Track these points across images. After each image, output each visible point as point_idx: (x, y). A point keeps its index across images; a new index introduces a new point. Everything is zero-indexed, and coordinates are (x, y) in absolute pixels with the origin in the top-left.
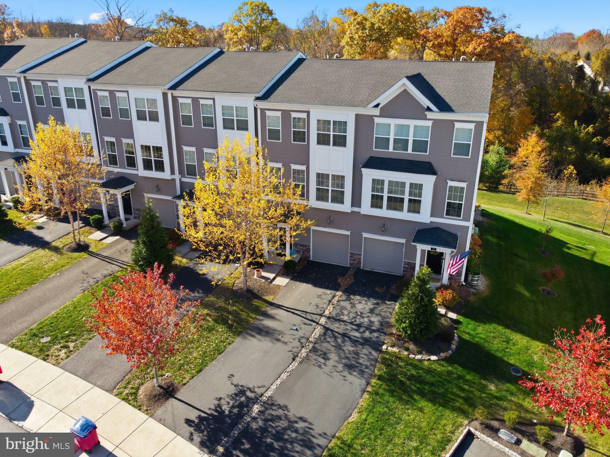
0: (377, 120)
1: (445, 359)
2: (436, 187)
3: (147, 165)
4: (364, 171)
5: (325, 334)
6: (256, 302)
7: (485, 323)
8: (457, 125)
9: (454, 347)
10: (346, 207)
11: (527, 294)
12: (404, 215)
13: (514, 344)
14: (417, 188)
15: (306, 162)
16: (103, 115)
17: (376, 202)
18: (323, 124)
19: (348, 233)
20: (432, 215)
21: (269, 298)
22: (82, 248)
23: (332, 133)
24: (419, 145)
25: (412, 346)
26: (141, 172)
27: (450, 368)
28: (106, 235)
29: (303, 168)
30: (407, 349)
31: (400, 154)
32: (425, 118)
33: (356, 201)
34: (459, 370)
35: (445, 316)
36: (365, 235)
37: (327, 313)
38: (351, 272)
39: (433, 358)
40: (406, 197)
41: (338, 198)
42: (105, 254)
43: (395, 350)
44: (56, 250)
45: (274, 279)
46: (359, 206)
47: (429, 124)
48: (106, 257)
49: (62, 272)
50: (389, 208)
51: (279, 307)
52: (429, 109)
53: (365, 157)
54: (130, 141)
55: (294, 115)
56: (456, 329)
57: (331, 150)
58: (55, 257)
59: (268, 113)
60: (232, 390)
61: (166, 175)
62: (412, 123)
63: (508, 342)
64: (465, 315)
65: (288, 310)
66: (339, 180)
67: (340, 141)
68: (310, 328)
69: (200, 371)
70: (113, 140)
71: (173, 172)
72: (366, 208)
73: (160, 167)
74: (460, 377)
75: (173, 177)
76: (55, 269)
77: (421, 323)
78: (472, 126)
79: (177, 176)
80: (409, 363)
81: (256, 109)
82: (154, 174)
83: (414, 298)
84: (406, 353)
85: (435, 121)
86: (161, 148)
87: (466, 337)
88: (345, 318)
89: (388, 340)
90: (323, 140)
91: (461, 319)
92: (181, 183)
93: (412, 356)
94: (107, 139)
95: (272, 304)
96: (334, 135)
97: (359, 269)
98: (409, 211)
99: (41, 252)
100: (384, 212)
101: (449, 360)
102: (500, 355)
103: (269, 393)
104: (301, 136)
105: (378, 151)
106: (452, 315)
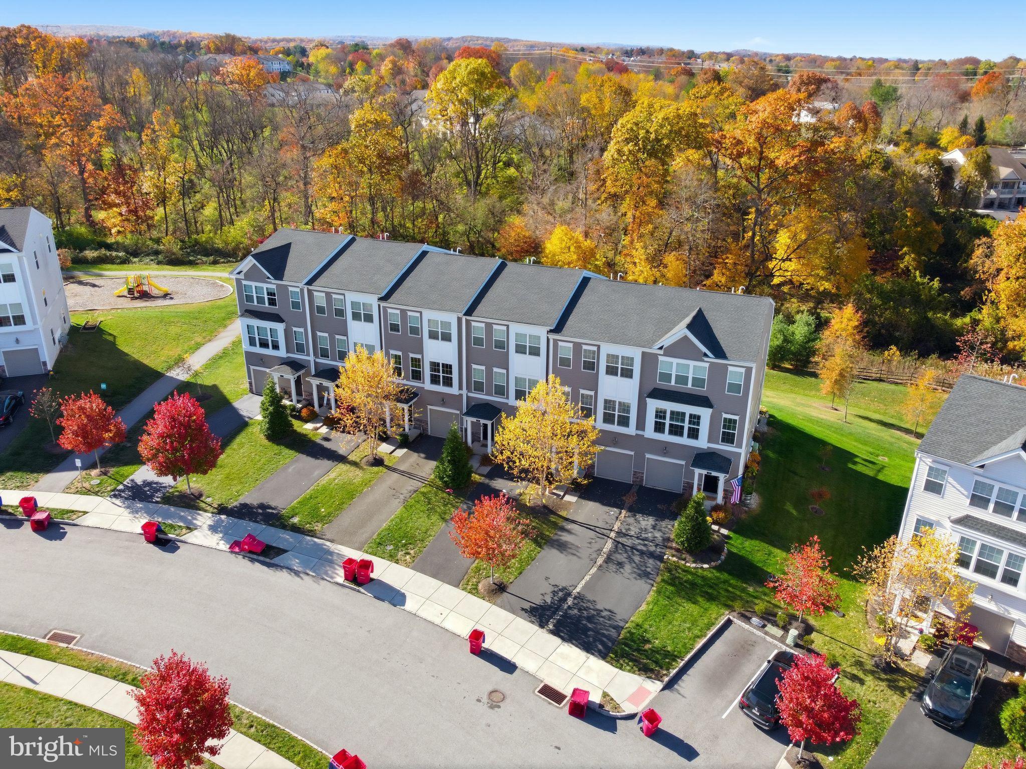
0: (661, 358)
1: (715, 568)
2: (712, 417)
3: (435, 380)
4: (650, 401)
5: (616, 546)
6: (553, 518)
7: (752, 539)
8: (730, 368)
9: (723, 557)
10: (631, 430)
11: (794, 512)
12: (684, 440)
13: (774, 557)
14: (695, 419)
15: (595, 388)
16: (391, 330)
17: (659, 427)
18: (612, 358)
19: (632, 453)
20: (709, 442)
21: (563, 513)
22: (378, 462)
23: (620, 366)
24: (697, 382)
25: (688, 557)
26: (428, 385)
27: (718, 574)
28: (393, 448)
29: (592, 393)
30: (684, 559)
31: (681, 388)
32: (704, 361)
33: (641, 425)
34: (725, 576)
35: (718, 532)
36: (648, 456)
37: (616, 528)
38: (635, 489)
39: (706, 566)
40: (686, 425)
41: (624, 421)
42: (402, 469)
43: (675, 559)
44: (355, 464)
45: (564, 496)
46: (643, 430)
47: (707, 365)
48: (403, 472)
49: (372, 487)
50: (671, 433)
51: (574, 522)
52: (706, 355)
53: (650, 388)
54: (419, 356)
55: (585, 347)
56: (727, 543)
57: (618, 380)
58: (358, 472)
59: (560, 343)
60: (551, 589)
61: (454, 390)
62: (692, 363)
63: (769, 555)
64: (735, 532)
65: (581, 525)
66: (625, 408)
67: (627, 374)
68: (603, 541)
69: (521, 573)
70: (399, 353)
71: (460, 388)
72: (649, 432)
73: (448, 382)
74: (725, 582)
75: (461, 392)
76: (365, 483)
77: (696, 537)
78: (743, 370)
79: (464, 392)
80: (686, 571)
81: (548, 340)
82: (441, 388)
83: (691, 519)
84: (683, 562)
85: (712, 364)
86: (451, 366)
87: (735, 550)
88: (632, 533)
89: (668, 552)
90: (611, 371)
91: (732, 534)
92: (468, 397)
93: (688, 564)
94: (393, 352)
95: (567, 519)
96: (622, 369)
97: (641, 486)
98: (689, 436)
99: (342, 467)
100: (666, 437)
101: (718, 568)
102: (760, 565)
103: (578, 589)
104: (590, 366)
105: (662, 385)
106: (724, 531)
